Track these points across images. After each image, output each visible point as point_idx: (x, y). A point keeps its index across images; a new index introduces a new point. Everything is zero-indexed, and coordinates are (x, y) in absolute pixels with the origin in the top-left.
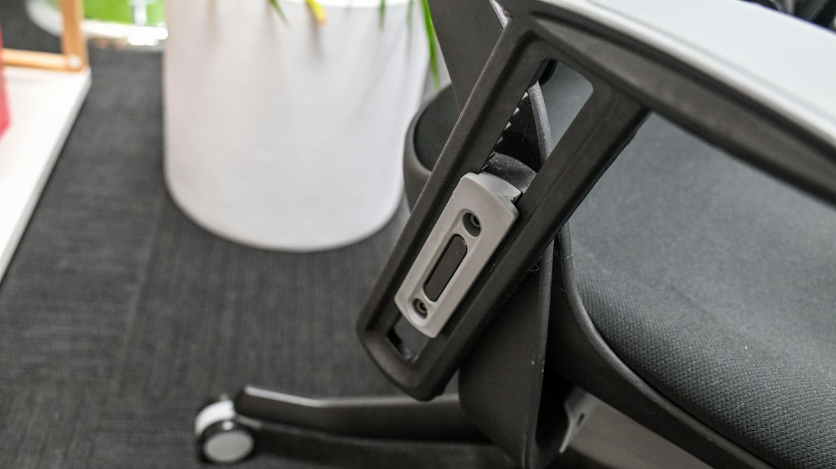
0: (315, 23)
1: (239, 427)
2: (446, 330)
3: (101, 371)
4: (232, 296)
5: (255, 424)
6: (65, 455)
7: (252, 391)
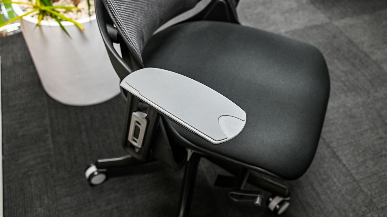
0: (81, 31)
1: (100, 173)
2: (143, 144)
3: (48, 167)
4: (83, 127)
5: (104, 170)
6: (48, 197)
7: (100, 161)
